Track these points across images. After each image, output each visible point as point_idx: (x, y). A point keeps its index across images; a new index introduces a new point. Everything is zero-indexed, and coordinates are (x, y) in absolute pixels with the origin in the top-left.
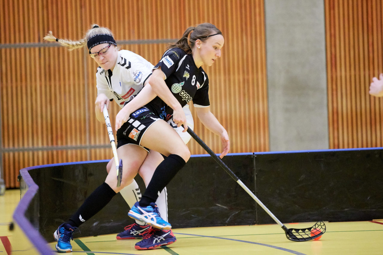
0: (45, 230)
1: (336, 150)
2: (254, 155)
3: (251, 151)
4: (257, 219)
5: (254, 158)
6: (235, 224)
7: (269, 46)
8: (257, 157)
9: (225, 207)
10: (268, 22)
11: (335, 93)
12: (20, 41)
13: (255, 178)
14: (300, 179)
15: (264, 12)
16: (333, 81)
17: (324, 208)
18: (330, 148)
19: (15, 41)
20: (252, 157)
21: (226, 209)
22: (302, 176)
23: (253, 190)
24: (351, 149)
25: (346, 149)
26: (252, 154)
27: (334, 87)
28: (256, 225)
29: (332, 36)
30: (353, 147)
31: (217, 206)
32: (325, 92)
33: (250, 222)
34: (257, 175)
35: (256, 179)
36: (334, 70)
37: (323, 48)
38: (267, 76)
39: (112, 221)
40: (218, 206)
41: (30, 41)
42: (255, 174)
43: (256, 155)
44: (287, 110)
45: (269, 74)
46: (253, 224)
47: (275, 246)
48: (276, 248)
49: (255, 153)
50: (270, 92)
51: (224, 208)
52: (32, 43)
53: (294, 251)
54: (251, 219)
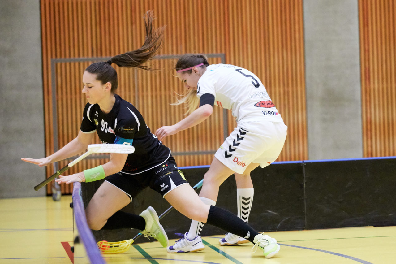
0: (104, 237)
1: (370, 158)
2: (304, 163)
3: (299, 160)
4: (306, 224)
5: (304, 166)
6: (286, 229)
7: (308, 61)
8: (306, 165)
9: (276, 213)
10: (307, 37)
11: (368, 104)
12: (74, 56)
13: (304, 186)
14: (347, 186)
15: (303, 28)
16: (367, 92)
17: (370, 213)
18: (364, 156)
19: (70, 56)
20: (302, 165)
21: (276, 215)
22: (349, 183)
23: (303, 197)
24: (383, 157)
25: (379, 157)
26: (301, 162)
27: (368, 98)
28: (305, 230)
29: (367, 51)
30: (385, 156)
31: (268, 212)
32: (360, 103)
33: (299, 228)
34: (306, 183)
35: (306, 187)
36: (368, 82)
37: (358, 62)
38: (306, 88)
39: (168, 227)
40: (270, 213)
41: (83, 55)
42: (305, 181)
43: (305, 163)
44: (324, 120)
45: (307, 87)
46: (303, 229)
47: (331, 252)
48: (332, 254)
49: (305, 161)
50: (309, 103)
51: (274, 214)
52: (86, 57)
53: (351, 257)
54: (301, 225)
